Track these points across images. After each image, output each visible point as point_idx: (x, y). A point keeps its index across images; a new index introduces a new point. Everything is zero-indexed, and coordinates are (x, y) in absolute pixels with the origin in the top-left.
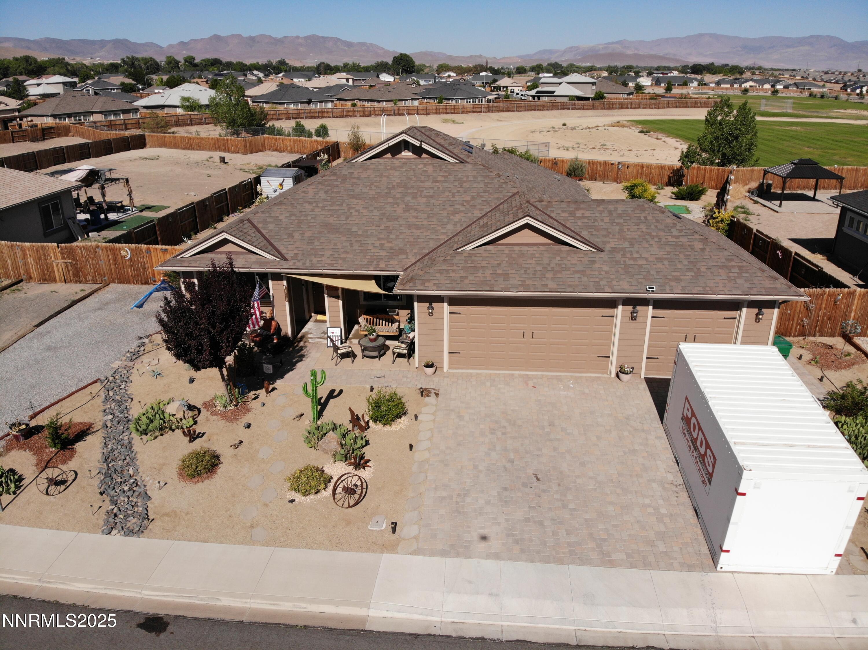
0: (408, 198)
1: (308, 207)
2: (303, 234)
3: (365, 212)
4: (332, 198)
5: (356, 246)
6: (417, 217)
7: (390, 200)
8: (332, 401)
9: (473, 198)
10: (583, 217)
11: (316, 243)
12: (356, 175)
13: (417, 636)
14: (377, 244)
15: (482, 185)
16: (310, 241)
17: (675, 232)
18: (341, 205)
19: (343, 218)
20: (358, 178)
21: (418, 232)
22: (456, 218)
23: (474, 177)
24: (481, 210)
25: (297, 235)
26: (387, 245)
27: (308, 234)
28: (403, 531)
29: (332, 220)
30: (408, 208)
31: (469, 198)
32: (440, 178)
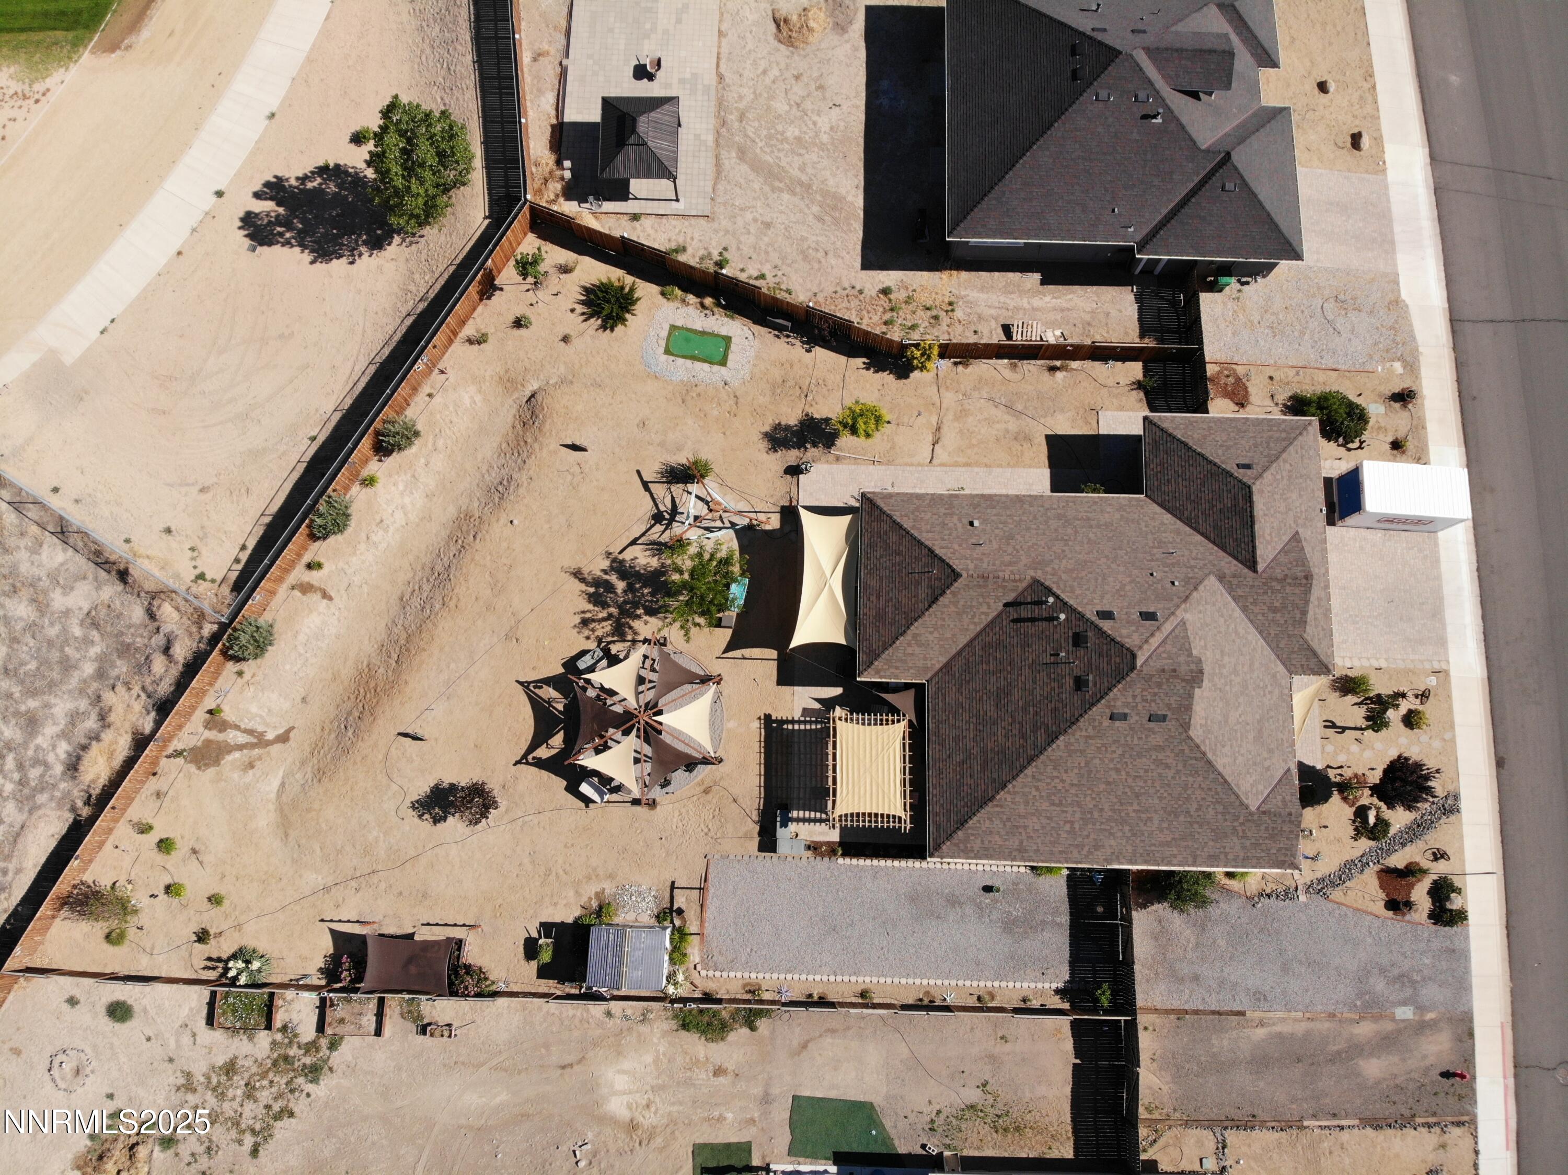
0: (1225, 671)
1: (1240, 760)
2: (1265, 759)
3: (1240, 710)
4: (1230, 740)
5: (1272, 713)
6: (1243, 665)
7: (1228, 688)
8: (1338, 724)
9: (1222, 616)
10: (1271, 534)
11: (1272, 746)
12: (1203, 722)
13: (1487, 658)
14: (1269, 696)
15: (1208, 607)
16: (1271, 751)
17: (1279, 477)
18: (1236, 731)
19: (1248, 727)
20: (1206, 719)
21: (1257, 665)
22: (1242, 632)
23: (1200, 612)
24: (1233, 610)
25: (1267, 764)
26: (1269, 688)
27: (1265, 755)
28: (1437, 667)
29: (1251, 736)
30: (1235, 672)
31: (1222, 620)
32: (1202, 643)
